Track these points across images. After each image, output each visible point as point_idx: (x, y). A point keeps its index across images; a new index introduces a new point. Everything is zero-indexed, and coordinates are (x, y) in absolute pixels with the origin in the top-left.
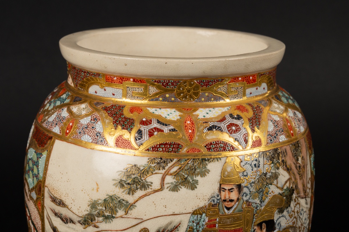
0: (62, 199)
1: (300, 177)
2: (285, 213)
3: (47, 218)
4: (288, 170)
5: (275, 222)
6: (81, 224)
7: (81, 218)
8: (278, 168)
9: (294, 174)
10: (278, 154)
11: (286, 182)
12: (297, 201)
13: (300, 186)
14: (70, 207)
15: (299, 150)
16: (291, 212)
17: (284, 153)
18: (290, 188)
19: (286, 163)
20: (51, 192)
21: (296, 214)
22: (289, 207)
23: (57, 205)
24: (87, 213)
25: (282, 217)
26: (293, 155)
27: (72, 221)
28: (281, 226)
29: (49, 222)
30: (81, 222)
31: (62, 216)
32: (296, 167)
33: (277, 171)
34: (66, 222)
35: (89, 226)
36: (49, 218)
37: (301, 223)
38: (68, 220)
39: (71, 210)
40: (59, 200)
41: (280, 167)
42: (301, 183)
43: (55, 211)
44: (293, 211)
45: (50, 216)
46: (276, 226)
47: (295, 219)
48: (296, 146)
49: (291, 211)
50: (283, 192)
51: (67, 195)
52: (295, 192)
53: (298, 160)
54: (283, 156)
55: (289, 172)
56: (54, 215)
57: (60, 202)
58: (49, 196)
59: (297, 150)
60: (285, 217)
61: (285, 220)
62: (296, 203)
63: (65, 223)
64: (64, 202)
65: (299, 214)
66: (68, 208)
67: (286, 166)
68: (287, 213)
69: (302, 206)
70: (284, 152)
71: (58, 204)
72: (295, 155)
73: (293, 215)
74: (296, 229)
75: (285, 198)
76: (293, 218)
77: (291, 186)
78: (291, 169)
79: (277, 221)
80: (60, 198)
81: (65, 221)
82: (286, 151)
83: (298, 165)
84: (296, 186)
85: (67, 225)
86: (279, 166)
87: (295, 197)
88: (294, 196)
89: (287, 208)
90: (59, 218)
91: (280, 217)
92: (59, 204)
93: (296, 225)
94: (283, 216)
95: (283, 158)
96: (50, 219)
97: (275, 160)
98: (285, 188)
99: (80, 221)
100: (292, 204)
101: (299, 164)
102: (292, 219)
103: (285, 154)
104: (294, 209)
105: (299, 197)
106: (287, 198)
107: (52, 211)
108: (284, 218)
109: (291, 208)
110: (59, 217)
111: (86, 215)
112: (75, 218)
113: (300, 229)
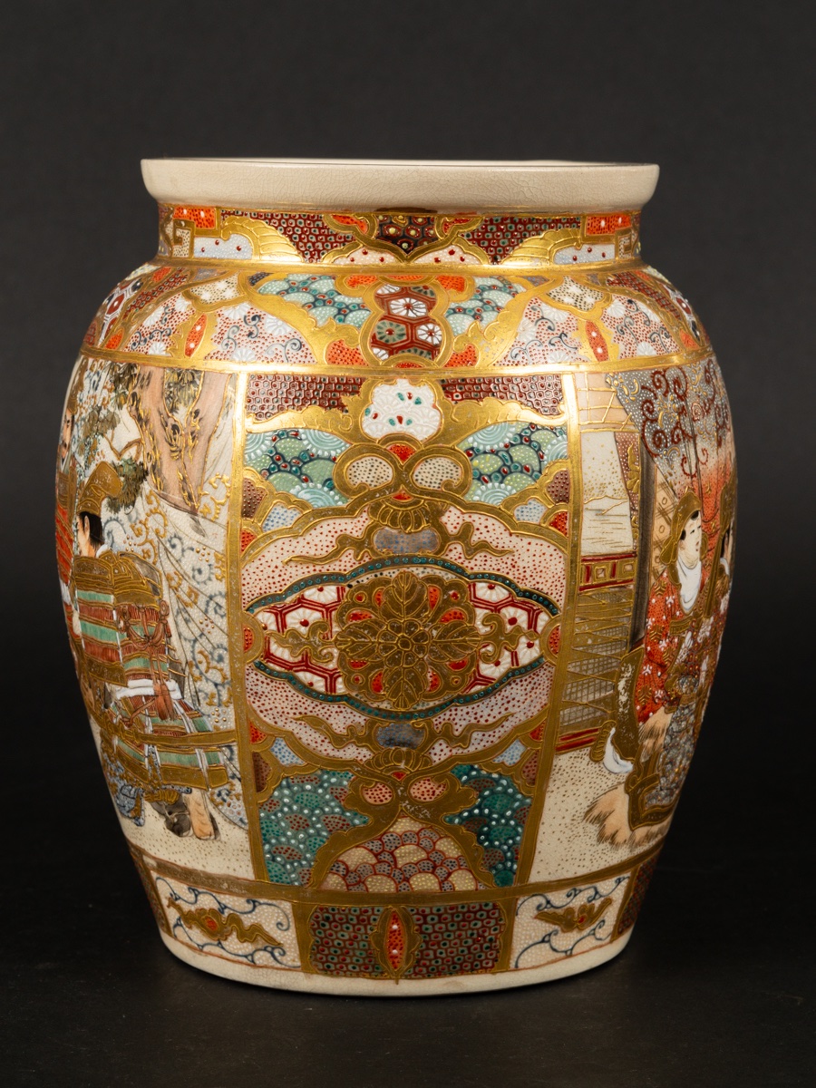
1: (172, 452)
2: (122, 514)
4: (141, 420)
5: (103, 525)
8: (120, 406)
9: (152, 434)
10: (131, 376)
11: (129, 445)
12: (153, 502)
13: (171, 472)
16: (138, 521)
17: (143, 379)
18: (138, 463)
19: (138, 401)
21: (152, 536)
22: (131, 507)
25: (114, 520)
26: (163, 394)
28: (113, 541)
32: (165, 425)
33: (117, 411)
37: (176, 569)
41: (125, 406)
42: (175, 467)
44: (140, 522)
46: (105, 536)
47: (149, 546)
48: (183, 379)
49: (137, 518)
50: (120, 463)
52: (148, 478)
53: (173, 409)
54: (139, 385)
55: (141, 426)
59: (182, 387)
60: (122, 525)
61: (123, 532)
62: (152, 507)
65: (165, 540)
67: (137, 409)
68: (126, 517)
69: (176, 527)
70: (146, 377)
72: (169, 397)
73: (144, 533)
74: (158, 574)
75: (122, 479)
76: (142, 539)
77: (141, 459)
78: (147, 422)
79: (106, 524)
82: (149, 378)
83: (170, 422)
84: (154, 467)
86: (123, 402)
87: (147, 491)
88: (147, 487)
89: (127, 506)
91: (111, 520)
93: (154, 563)
94: (117, 520)
95: (137, 390)
97: (121, 386)
98: (126, 456)
100: (139, 502)
101: (176, 421)
102: (141, 542)
103: (145, 382)
104: (146, 519)
105: (164, 497)
108: (121, 528)
109: (137, 512)
113: (174, 584)
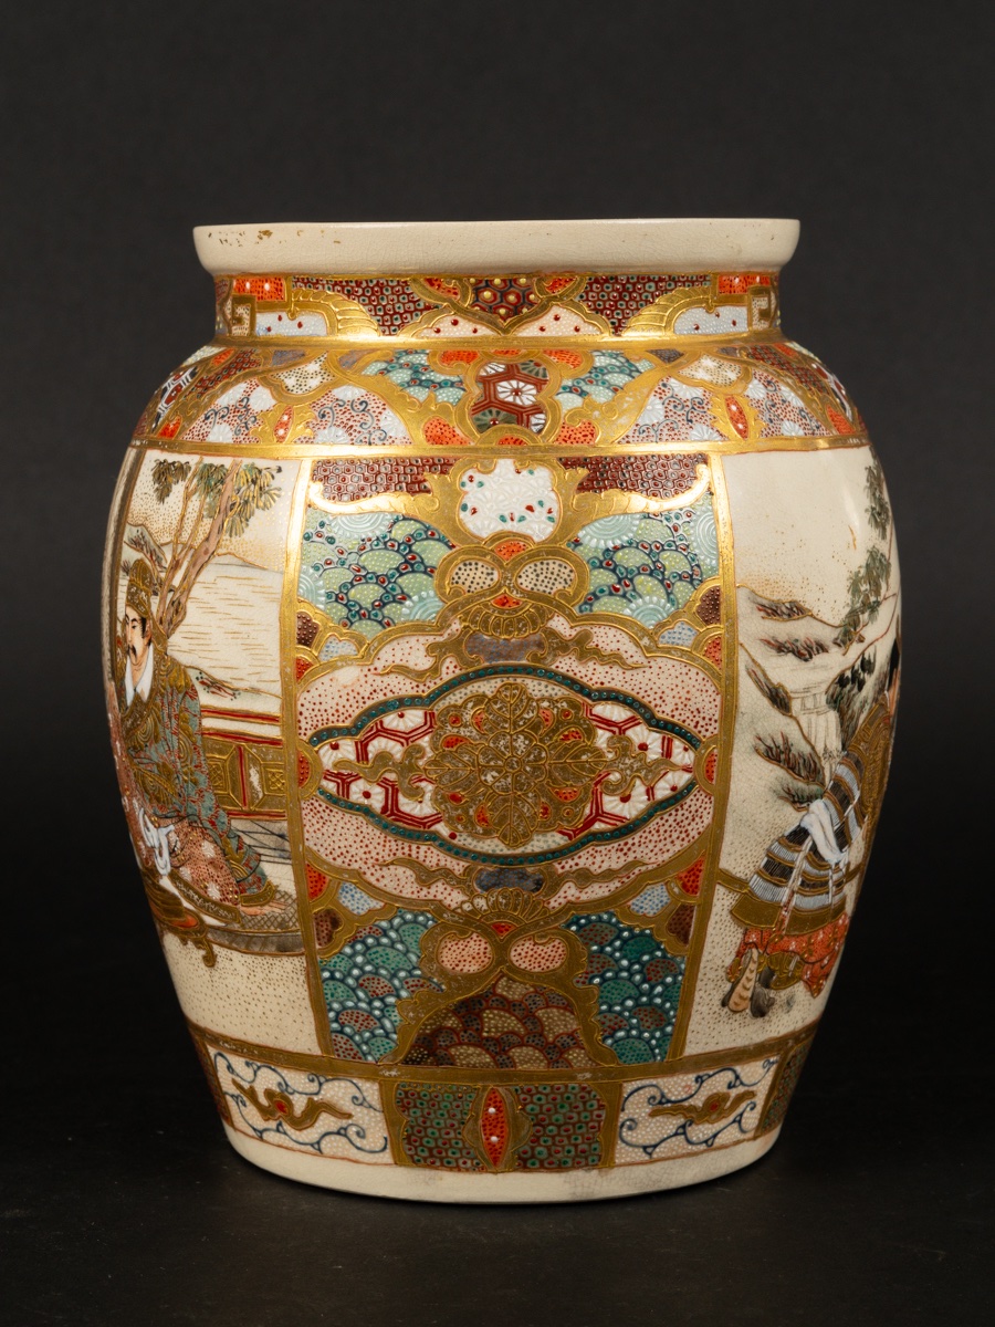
0: (794, 598)
3: (751, 673)
6: (840, 646)
7: (839, 630)
14: (815, 612)
20: (760, 593)
23: (784, 620)
24: (848, 610)
27: (822, 648)
29: (757, 682)
30: (839, 641)
31: (799, 644)
34: (808, 656)
35: (852, 643)
38: (812, 648)
39: (819, 617)
40: (788, 605)
43: (777, 641)
45: (759, 661)
51: (806, 582)
56: (774, 652)
57: (791, 609)
58: (755, 606)
63: (806, 660)
64: (802, 604)
66: (812, 616)
71: (786, 617)
80: (790, 599)
81: (804, 655)
85: (810, 664)
90: (790, 654)
92: (789, 615)
96: (759, 673)
99: (837, 639)
107: (769, 643)
110: (789, 651)
111: (847, 617)
112: (827, 635)
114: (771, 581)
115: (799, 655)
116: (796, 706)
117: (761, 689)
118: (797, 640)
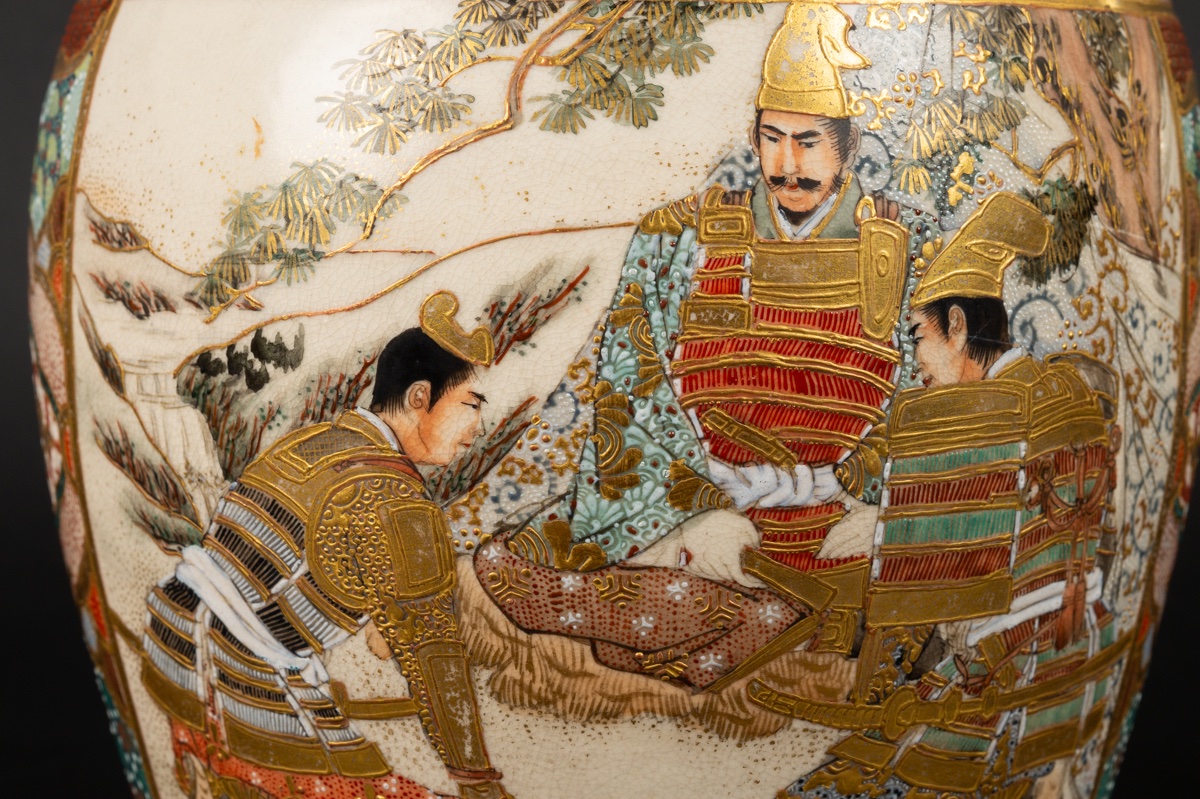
0: (129, 218)
1: (1125, 157)
2: (1054, 285)
3: (83, 322)
4: (1068, 107)
5: (1009, 312)
6: (197, 306)
7: (197, 281)
8: (1018, 86)
9: (1092, 130)
10: (1019, 28)
11: (1057, 154)
12: (1111, 252)
13: (1126, 195)
14: (155, 244)
15: (1120, 51)
16: (1085, 291)
17: (1045, 32)
18: (1077, 184)
19: (1054, 74)
20: (95, 203)
21: (1108, 313)
22: (1072, 267)
23: (112, 249)
24: (218, 252)
25: (1038, 297)
26: (1089, 56)
27: (164, 303)
28: (1035, 338)
29: (88, 336)
30: (196, 299)
31: (130, 290)
32: (1106, 111)
33: (1012, 94)
34: (143, 312)
35: (226, 307)
36: (87, 317)
37: (1137, 363)
38: (148, 300)
39: (161, 254)
40: (120, 227)
41: (1028, 85)
42: (1130, 184)
43: (105, 279)
44: (1091, 292)
45: (90, 306)
46: (1015, 330)
47: (1102, 332)
48: (1104, 29)
49: (1084, 285)
50: (1043, 190)
51: (148, 196)
52: (1098, 208)
53: (1112, 82)
54: (1043, 44)
55: (1071, 117)
56: (101, 296)
57: (123, 235)
58: (88, 222)
59: (1110, 43)
60: (1055, 304)
61: (1056, 317)
62: (1107, 260)
63: (140, 317)
64: (138, 229)
65: (1123, 316)
66: (148, 249)
67: (1056, 88)
68: (1063, 287)
69: (1137, 289)
70: (1049, 29)
71: (116, 245)
72: (1099, 62)
73: (1095, 311)
74: (1113, 378)
75: (1051, 218)
76: (1092, 321)
77: (1081, 177)
78: (1080, 108)
79: (1016, 309)
80: (123, 218)
81: (137, 309)
82: (1055, 29)
83: (1113, 104)
84: (1103, 187)
85: (147, 324)
86: (1022, 77)
87: (1099, 234)
88: (1097, 225)
89: (1064, 266)
90: (120, 303)
91: (1030, 298)
92: (120, 243)
93: (1110, 361)
94: (1044, 297)
95: (1041, 53)
96: (89, 323)
97: (1004, 49)
98: (1052, 176)
99: (192, 294)
100: (1088, 257)
101: (1119, 102)
102: (1091, 327)
103: (1052, 38)
104: (1100, 285)
105: (1123, 240)
106: (1061, 219)
107: (97, 281)
108: (1053, 310)
109: (1084, 276)
110: (118, 299)
111: (216, 262)
112: (176, 287)
113: (1133, 390)
114: (107, 189)
115: (132, 308)
116: (130, 384)
117: (92, 348)
118: (128, 284)
